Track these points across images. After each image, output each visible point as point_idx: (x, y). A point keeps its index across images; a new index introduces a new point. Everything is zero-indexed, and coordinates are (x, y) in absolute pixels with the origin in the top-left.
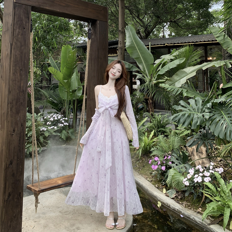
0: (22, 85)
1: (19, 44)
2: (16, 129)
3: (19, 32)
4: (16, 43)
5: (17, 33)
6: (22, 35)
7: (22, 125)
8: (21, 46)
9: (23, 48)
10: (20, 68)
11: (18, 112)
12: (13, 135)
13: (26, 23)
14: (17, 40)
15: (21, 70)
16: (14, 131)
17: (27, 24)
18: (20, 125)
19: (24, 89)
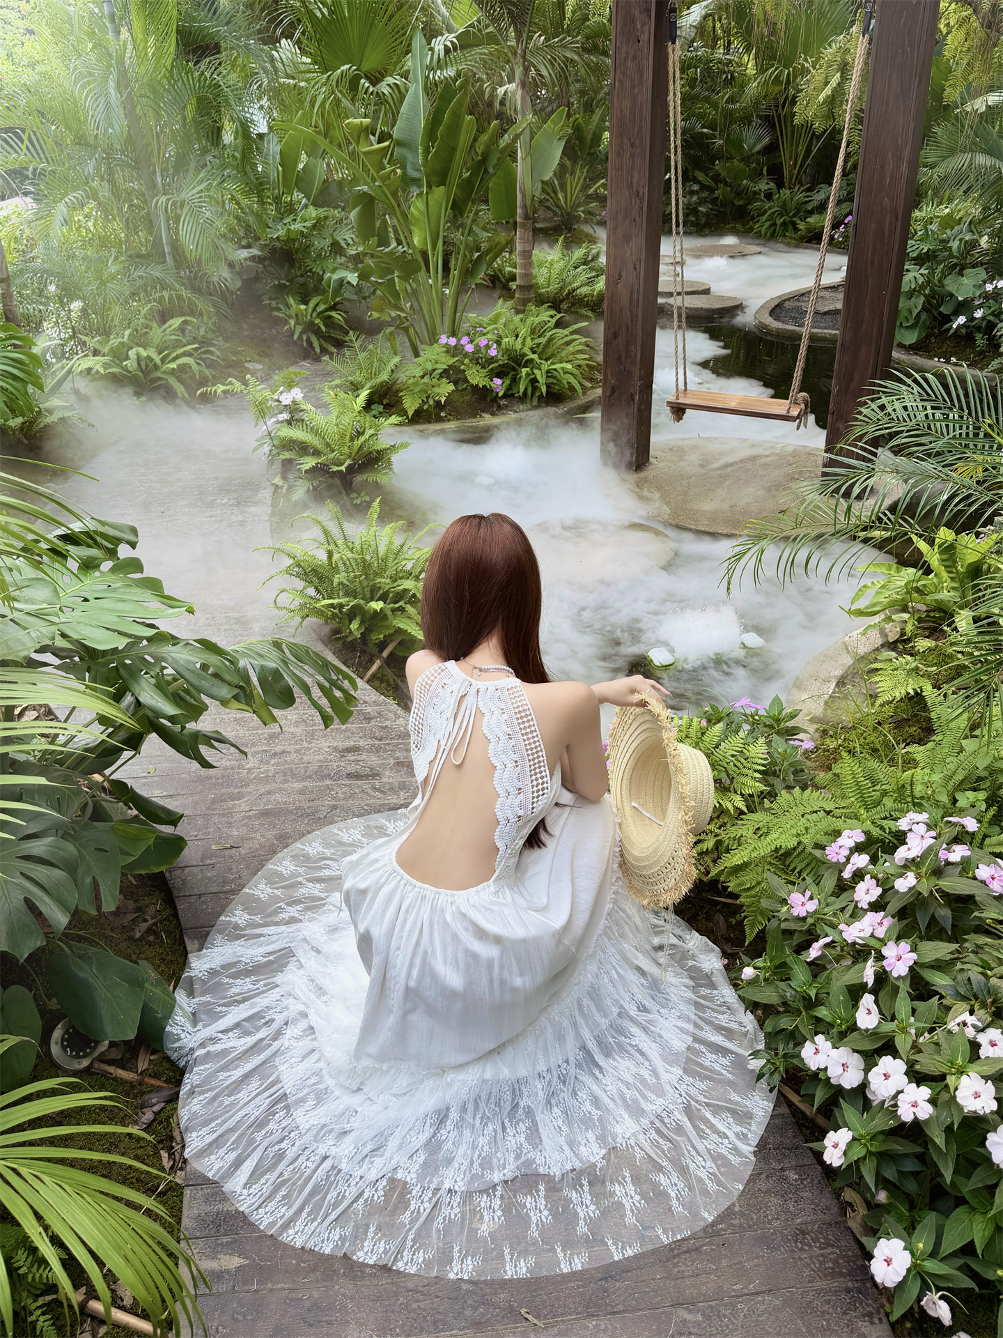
0: (635, 179)
1: (628, 83)
2: (624, 274)
3: (627, 53)
4: (621, 82)
5: (623, 55)
6: (634, 57)
7: (635, 269)
8: (633, 87)
9: (636, 91)
10: (630, 139)
11: (627, 238)
12: (617, 284)
13: (643, 26)
14: (623, 73)
15: (632, 145)
16: (620, 276)
17: (646, 29)
18: (631, 267)
19: (641, 191)
